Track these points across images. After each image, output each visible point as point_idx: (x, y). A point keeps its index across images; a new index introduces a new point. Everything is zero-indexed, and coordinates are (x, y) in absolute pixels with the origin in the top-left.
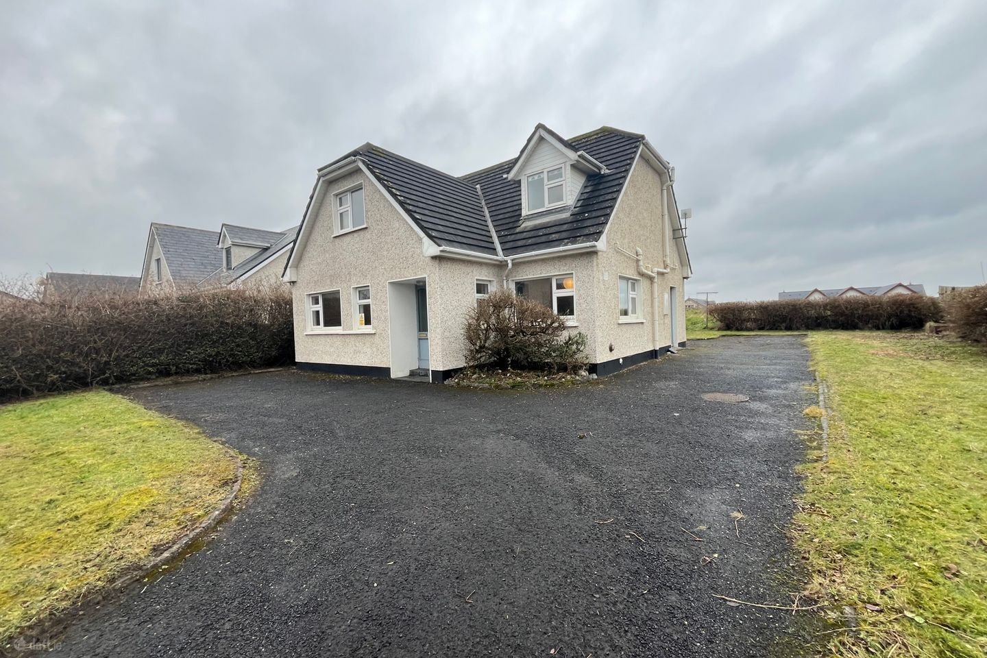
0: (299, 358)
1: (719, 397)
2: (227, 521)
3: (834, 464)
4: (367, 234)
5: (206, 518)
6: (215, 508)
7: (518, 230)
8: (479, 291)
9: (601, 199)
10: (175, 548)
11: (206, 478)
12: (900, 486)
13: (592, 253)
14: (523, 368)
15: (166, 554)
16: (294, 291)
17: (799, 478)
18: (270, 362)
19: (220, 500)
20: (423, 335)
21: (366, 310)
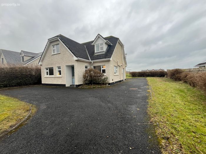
0: (43, 83)
1: (133, 89)
2: (29, 119)
3: (153, 99)
4: (60, 55)
5: (24, 119)
6: (26, 116)
7: (94, 55)
8: (86, 68)
9: (111, 50)
10: (16, 126)
11: (22, 110)
12: (163, 102)
13: (109, 61)
14: (95, 84)
15: (14, 127)
16: (41, 67)
17: (148, 102)
18: (35, 84)
19: (27, 114)
20: (73, 77)
21: (60, 72)
